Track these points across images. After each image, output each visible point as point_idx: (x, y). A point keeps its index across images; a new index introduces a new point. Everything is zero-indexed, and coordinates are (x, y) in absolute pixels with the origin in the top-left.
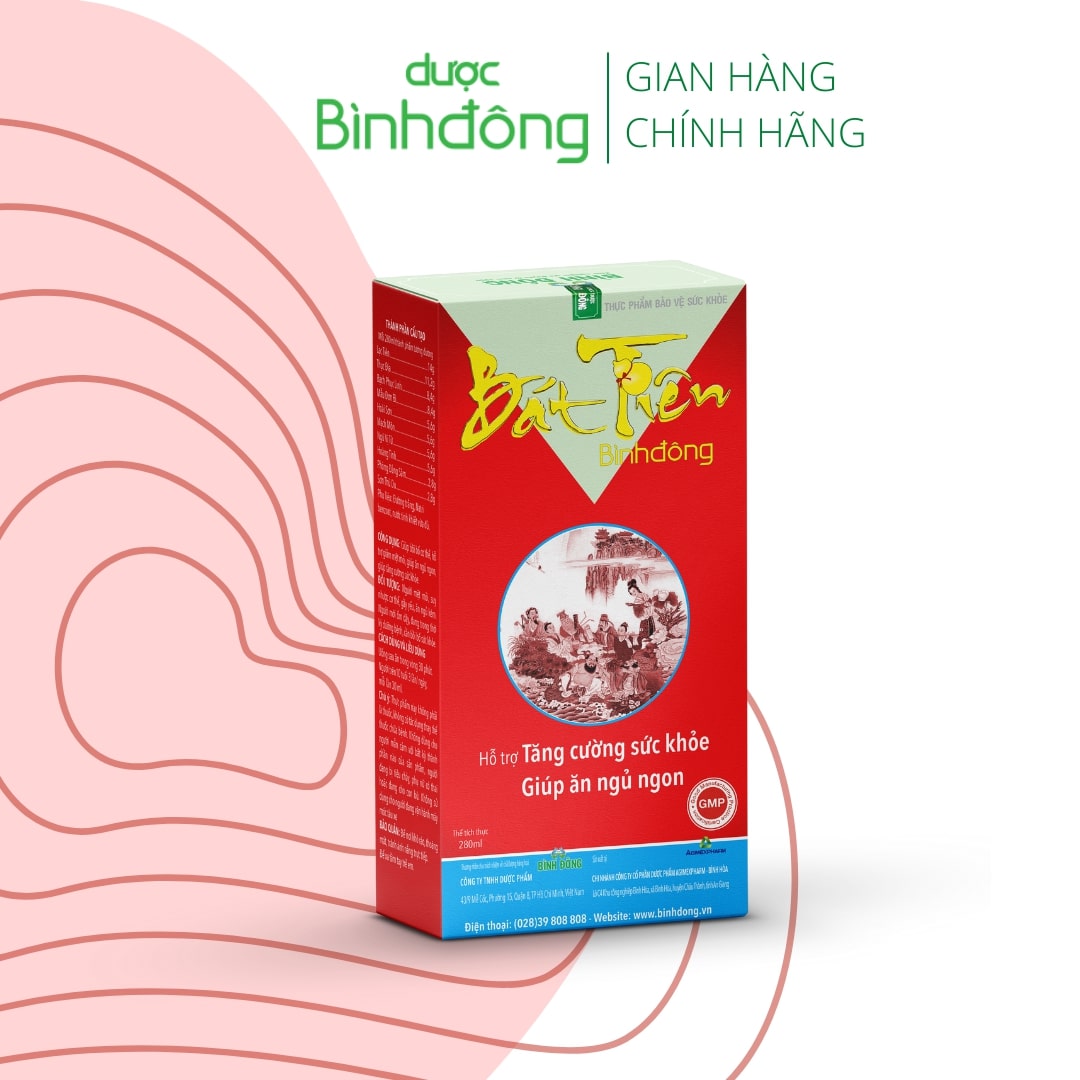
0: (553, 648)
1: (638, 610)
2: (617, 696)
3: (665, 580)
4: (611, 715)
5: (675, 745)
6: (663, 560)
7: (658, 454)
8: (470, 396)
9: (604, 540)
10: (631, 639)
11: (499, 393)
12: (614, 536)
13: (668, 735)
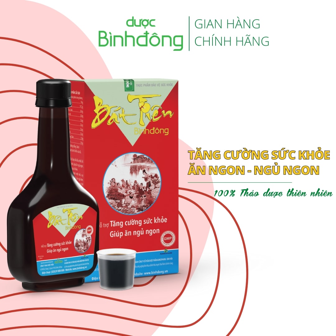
0: (120, 191)
1: (146, 179)
2: (139, 206)
3: (154, 170)
4: (138, 212)
5: (157, 221)
6: (153, 164)
7: (152, 131)
8: (94, 112)
9: (136, 158)
10: (144, 188)
11: (103, 111)
12: (139, 156)
13: (155, 218)
